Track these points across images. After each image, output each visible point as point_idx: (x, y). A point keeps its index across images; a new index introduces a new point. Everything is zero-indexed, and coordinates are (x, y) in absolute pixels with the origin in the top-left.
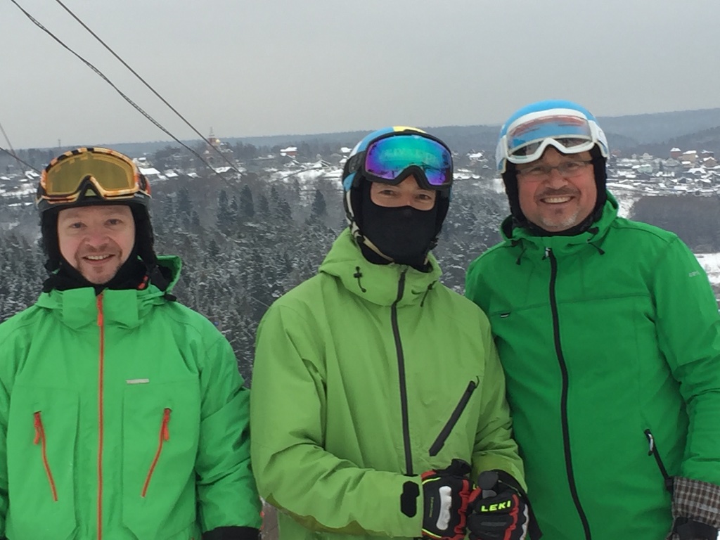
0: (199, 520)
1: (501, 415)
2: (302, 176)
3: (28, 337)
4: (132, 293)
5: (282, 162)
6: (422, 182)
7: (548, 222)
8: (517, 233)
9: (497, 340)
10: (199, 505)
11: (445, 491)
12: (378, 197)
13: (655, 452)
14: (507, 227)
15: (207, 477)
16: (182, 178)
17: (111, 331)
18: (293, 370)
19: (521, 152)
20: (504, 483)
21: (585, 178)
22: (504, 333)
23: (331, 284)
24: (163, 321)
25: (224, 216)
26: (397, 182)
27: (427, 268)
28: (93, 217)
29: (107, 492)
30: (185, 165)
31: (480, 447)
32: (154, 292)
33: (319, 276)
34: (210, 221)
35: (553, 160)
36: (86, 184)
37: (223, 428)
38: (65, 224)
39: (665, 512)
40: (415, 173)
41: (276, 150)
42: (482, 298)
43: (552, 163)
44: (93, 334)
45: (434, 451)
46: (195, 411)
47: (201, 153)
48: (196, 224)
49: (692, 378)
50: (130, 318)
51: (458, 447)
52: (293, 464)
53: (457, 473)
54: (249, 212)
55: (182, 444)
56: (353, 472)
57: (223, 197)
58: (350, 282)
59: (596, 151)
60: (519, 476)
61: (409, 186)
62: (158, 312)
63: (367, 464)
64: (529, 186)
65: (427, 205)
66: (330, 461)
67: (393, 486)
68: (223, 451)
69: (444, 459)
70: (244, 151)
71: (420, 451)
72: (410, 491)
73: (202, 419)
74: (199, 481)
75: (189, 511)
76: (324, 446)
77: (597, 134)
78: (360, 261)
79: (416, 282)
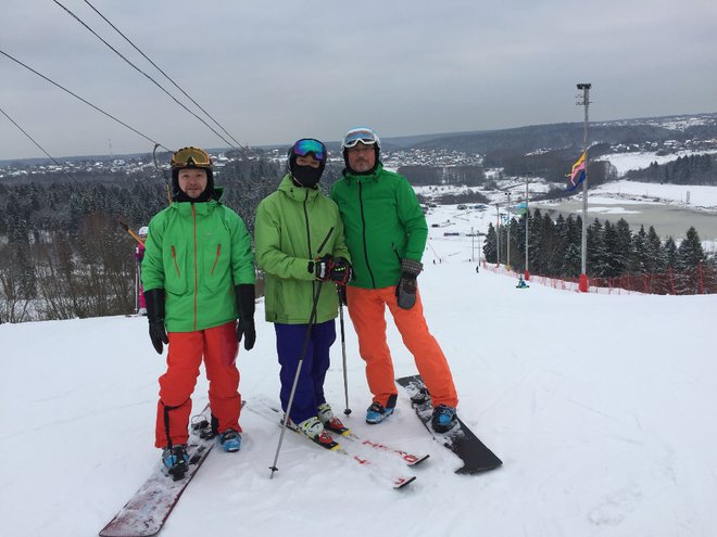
0: (233, 280)
1: (342, 238)
2: (281, 160)
3: (168, 219)
4: (205, 203)
5: (273, 155)
6: (315, 158)
7: (358, 169)
8: (348, 175)
9: (341, 213)
10: (232, 276)
11: (323, 264)
12: (299, 162)
13: (396, 251)
14: (344, 172)
15: (235, 267)
16: (237, 161)
17: (198, 217)
18: (269, 224)
19: (350, 143)
20: (343, 261)
21: (372, 154)
22: (344, 210)
23: (282, 194)
24: (217, 212)
25: (253, 175)
26: (305, 156)
27: (316, 189)
28: (192, 173)
29: (198, 274)
30: (238, 156)
31: (334, 250)
32: (214, 202)
33: (277, 192)
34: (248, 177)
35: (361, 147)
36: (190, 160)
37: (240, 248)
38: (181, 175)
39: (399, 270)
40: (311, 153)
41: (271, 151)
42: (336, 198)
43: (360, 147)
44: (191, 218)
45: (319, 252)
46: (228, 246)
47: (243, 152)
48: (242, 178)
49: (410, 225)
50: (205, 212)
51: (327, 250)
52: (269, 257)
53: (327, 258)
54: (262, 173)
55: (225, 256)
56: (291, 259)
57: (252, 168)
58: (289, 194)
59: (376, 144)
60: (349, 259)
61: (310, 158)
62: (216, 210)
63: (295, 256)
64: (352, 156)
65: (316, 166)
66: (282, 256)
67: (305, 263)
68: (241, 258)
69: (323, 254)
70: (259, 151)
71: (314, 252)
72: (311, 265)
73: (232, 246)
74: (232, 267)
75: (228, 277)
76: (280, 250)
77: (377, 138)
78: (292, 186)
79: (312, 194)
